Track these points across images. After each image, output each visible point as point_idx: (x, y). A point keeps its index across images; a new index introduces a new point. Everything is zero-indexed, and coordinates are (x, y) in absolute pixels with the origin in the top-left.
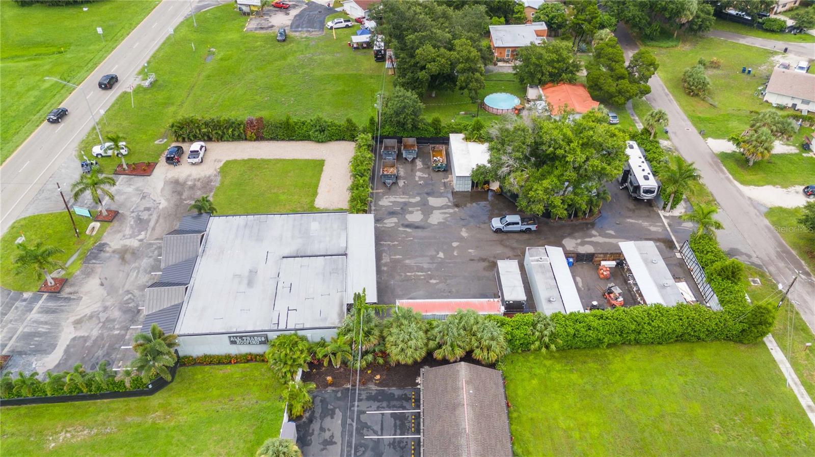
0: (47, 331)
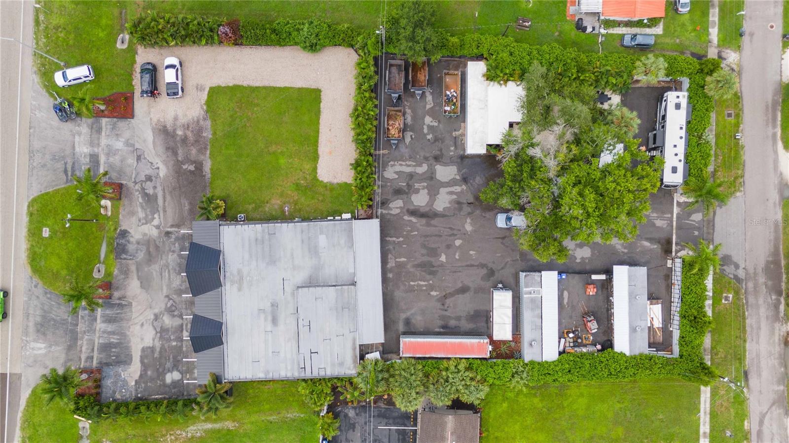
0: (118, 341)
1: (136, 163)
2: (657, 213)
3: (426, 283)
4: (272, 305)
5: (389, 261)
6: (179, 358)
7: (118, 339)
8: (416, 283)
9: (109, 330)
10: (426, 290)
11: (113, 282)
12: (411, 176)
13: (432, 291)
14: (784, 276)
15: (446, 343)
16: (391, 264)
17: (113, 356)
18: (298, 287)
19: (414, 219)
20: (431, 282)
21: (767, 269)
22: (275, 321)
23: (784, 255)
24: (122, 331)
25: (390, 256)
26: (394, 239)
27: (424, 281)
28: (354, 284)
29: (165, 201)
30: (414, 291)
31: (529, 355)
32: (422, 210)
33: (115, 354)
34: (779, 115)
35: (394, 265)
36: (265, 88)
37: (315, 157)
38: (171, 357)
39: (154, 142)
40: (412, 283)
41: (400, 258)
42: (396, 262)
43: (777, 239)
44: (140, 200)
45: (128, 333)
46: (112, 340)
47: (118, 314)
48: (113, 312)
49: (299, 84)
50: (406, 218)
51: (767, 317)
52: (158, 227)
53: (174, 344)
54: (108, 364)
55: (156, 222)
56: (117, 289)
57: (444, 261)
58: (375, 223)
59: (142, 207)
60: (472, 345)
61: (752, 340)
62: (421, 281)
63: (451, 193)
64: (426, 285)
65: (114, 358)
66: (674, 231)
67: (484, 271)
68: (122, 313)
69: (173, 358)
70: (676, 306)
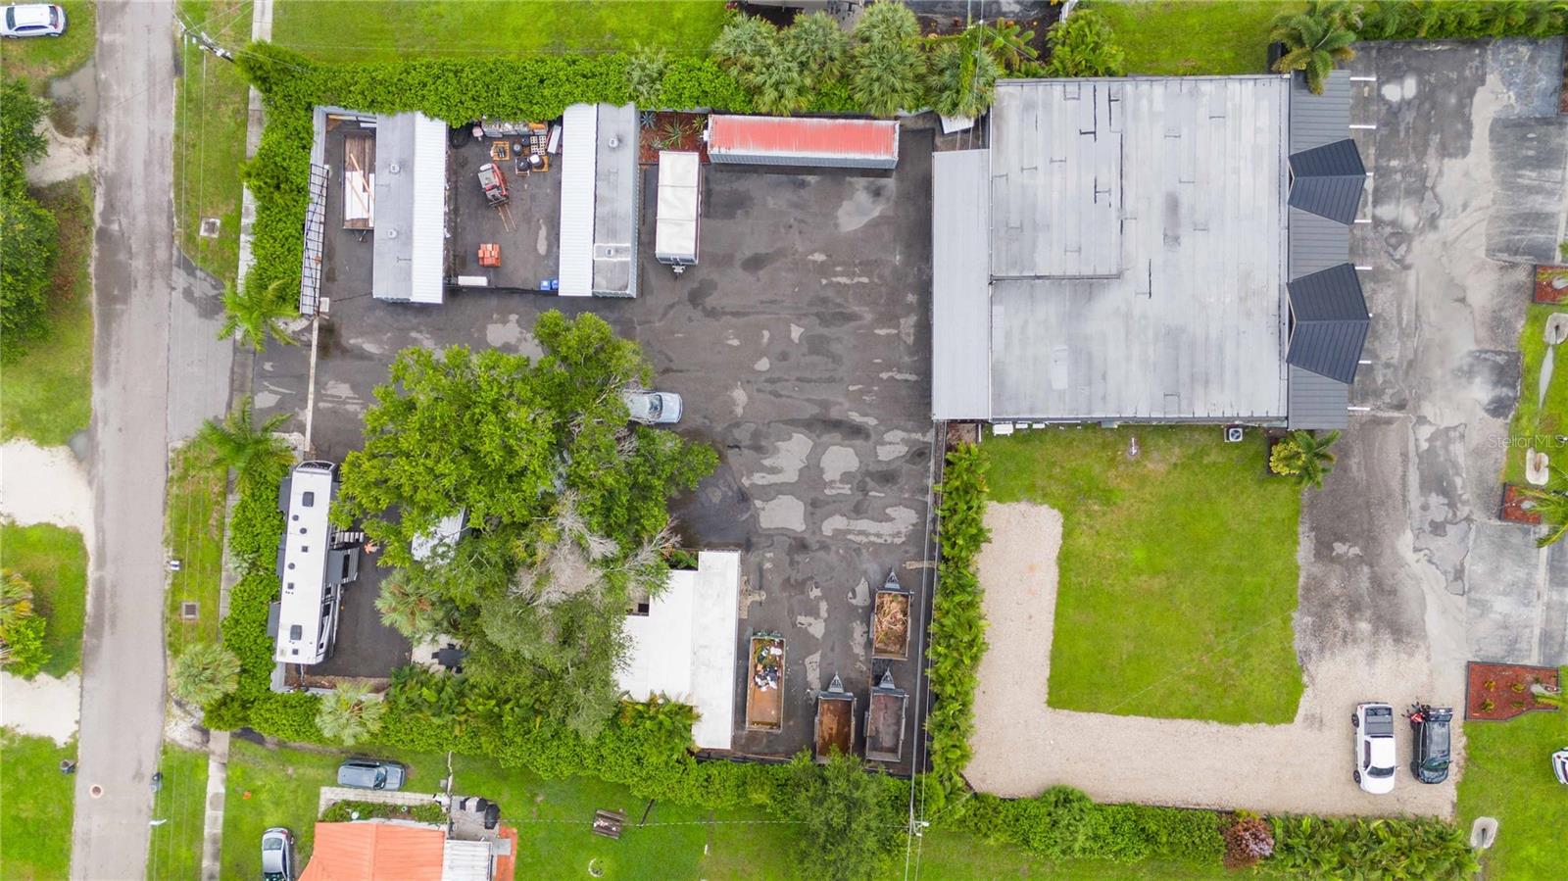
0: (1520, 172)
1: (1467, 565)
2: (347, 412)
3: (834, 279)
4: (1176, 239)
5: (912, 331)
6: (1384, 131)
7: (1520, 176)
8: (856, 280)
9: (1540, 198)
10: (835, 265)
11: (1528, 303)
12: (858, 511)
13: (823, 263)
14: (92, 270)
15: (799, 148)
16: (908, 323)
17: (1532, 139)
18: (1119, 276)
19: (856, 417)
20: (824, 282)
21: (127, 285)
22: (1173, 205)
23: (90, 315)
24: (1510, 193)
25: (911, 340)
26: (899, 377)
27: (839, 283)
28: (993, 281)
29: (1404, 477)
30: (861, 263)
31: (625, 119)
32: (837, 436)
33: (1527, 144)
34: (89, 607)
35: (902, 321)
36: (1171, 716)
37: (1065, 559)
38: (1402, 134)
39: (1423, 607)
40: (865, 280)
41: (888, 335)
42: (897, 326)
43: (105, 348)
44: (1458, 481)
45: (1497, 189)
46: (1534, 175)
47: (1518, 233)
48: (1531, 236)
49: (1094, 720)
50: (872, 422)
51: (130, 185)
52: (1422, 420)
53: (1394, 163)
54: (1545, 121)
55: (1425, 432)
56: (1518, 288)
57: (793, 327)
58: (942, 411)
59: (1455, 465)
60: (744, 143)
61: (162, 139)
62: (845, 285)
63: (773, 470)
64: (836, 275)
65: (1531, 135)
66: (312, 372)
67: (711, 301)
68: (1510, 233)
69: (1398, 132)
70: (315, 214)
